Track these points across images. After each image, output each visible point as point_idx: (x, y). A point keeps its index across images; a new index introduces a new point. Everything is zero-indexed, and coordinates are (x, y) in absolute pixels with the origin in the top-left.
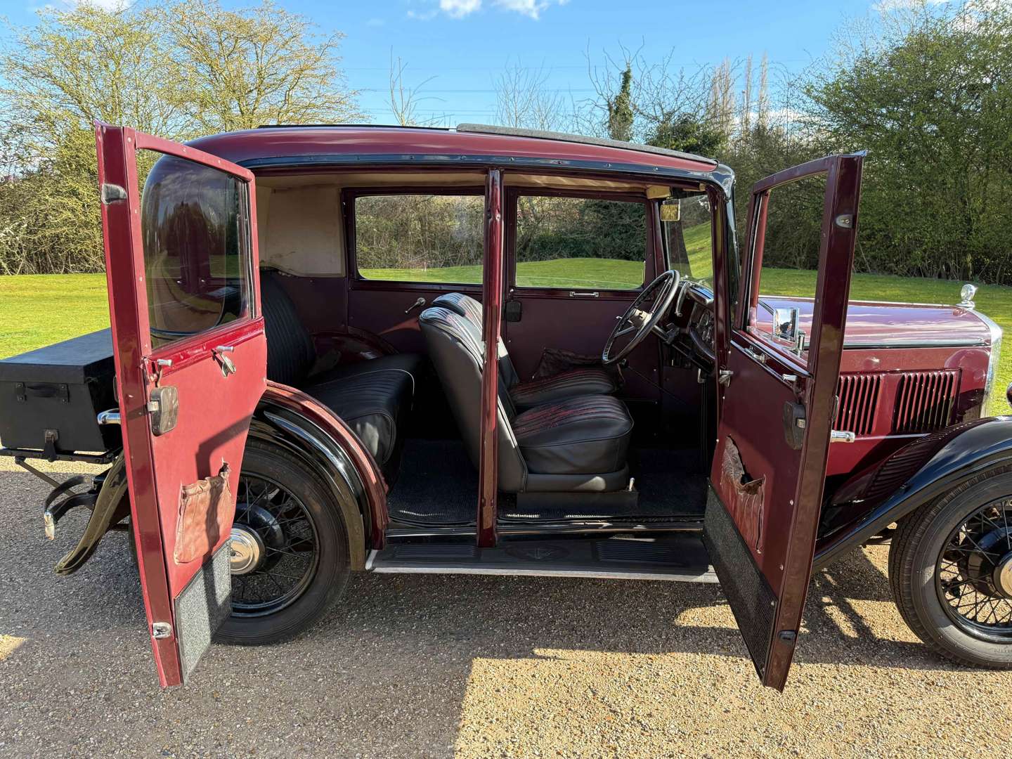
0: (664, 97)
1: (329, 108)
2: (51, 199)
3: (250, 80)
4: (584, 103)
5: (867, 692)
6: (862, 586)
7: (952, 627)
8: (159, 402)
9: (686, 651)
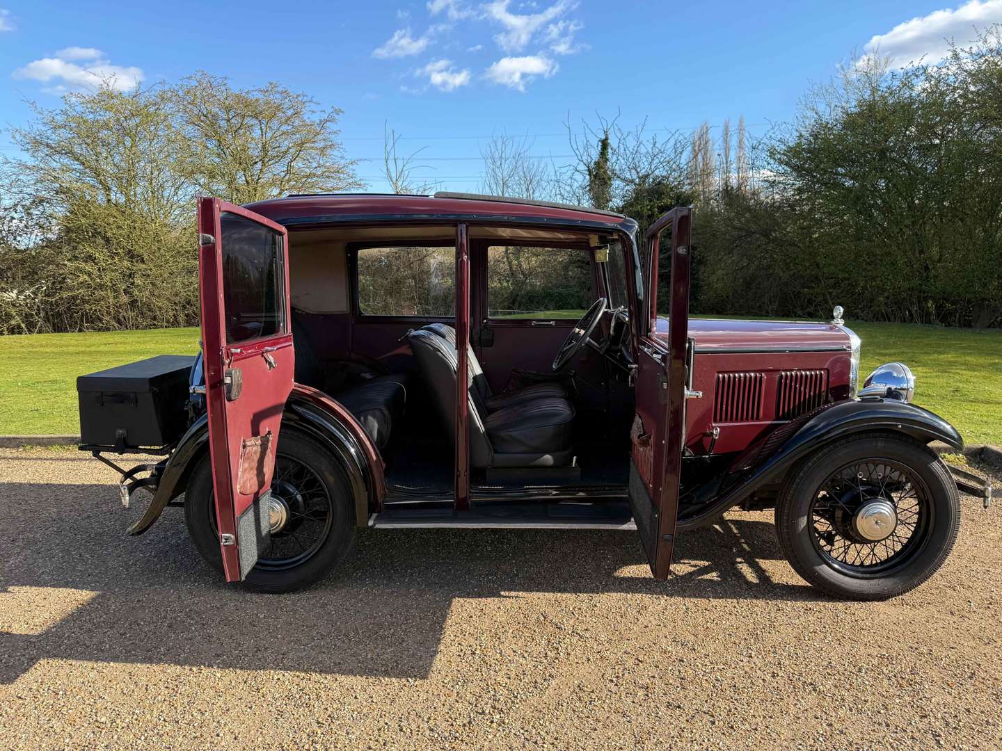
0: (639, 162)
1: (328, 177)
2: (69, 264)
3: (254, 152)
4: (566, 169)
5: (757, 615)
6: (771, 551)
7: (825, 566)
8: (231, 377)
9: (620, 592)
